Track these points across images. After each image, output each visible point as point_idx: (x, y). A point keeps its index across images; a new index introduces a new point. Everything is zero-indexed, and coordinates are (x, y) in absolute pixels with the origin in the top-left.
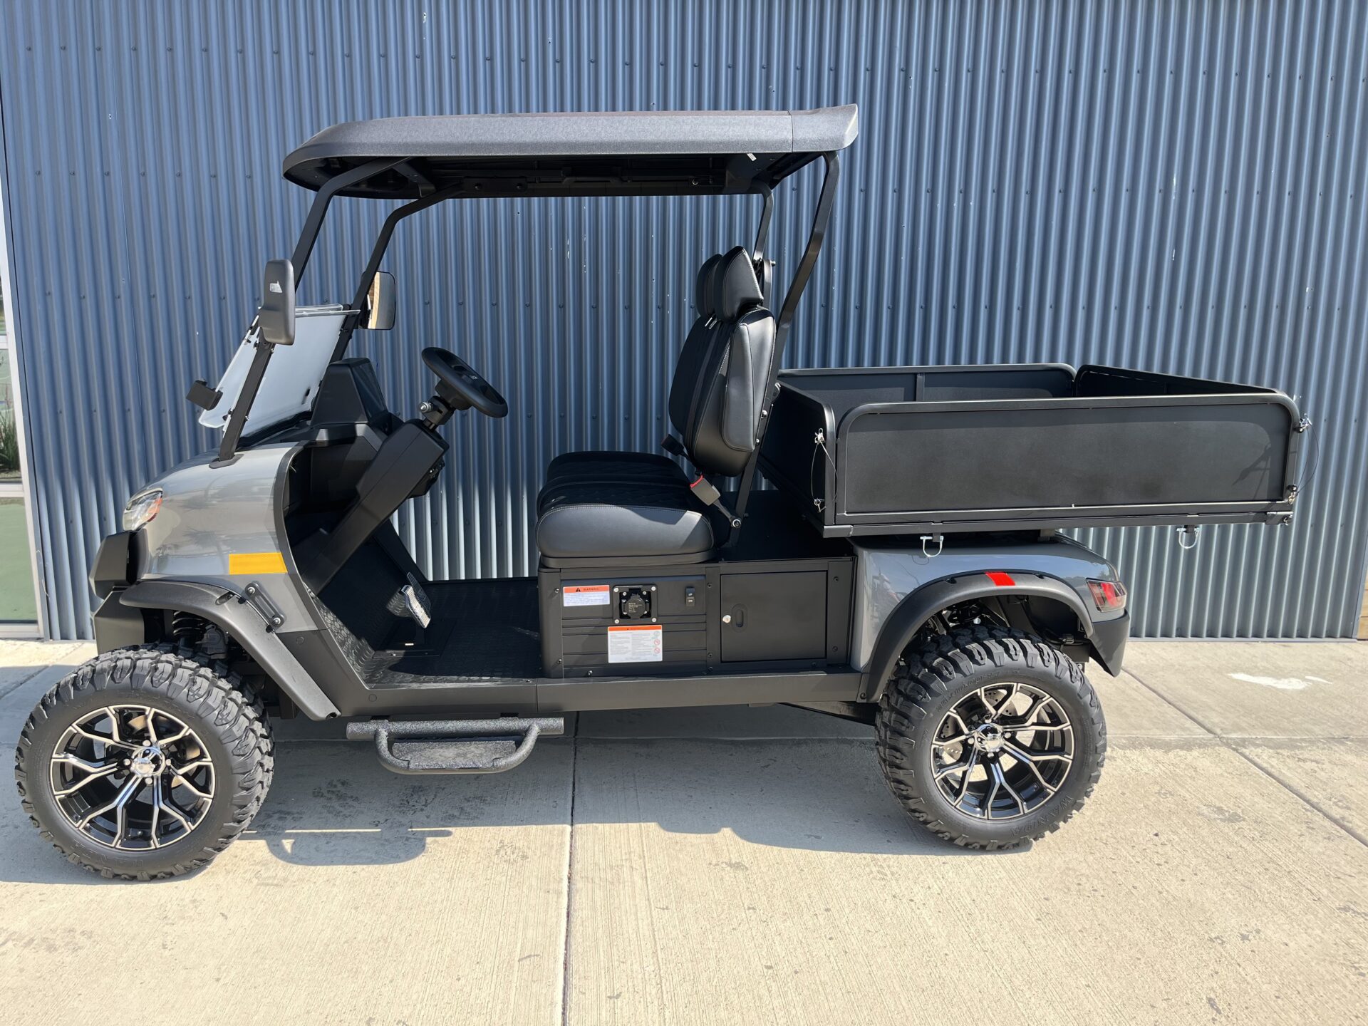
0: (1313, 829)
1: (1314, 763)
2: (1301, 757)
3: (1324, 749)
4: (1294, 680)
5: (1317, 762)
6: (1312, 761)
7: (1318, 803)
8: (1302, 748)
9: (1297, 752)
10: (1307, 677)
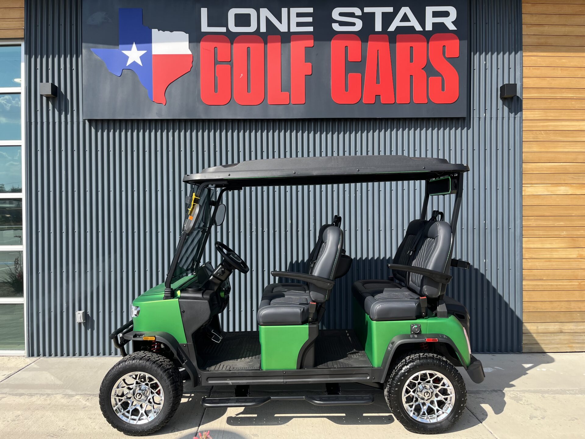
0: (469, 422)
1: (482, 399)
2: (478, 397)
3: (488, 394)
4: (489, 368)
5: (483, 399)
6: (481, 398)
7: (476, 413)
8: (480, 393)
9: (477, 395)
10: (495, 367)
